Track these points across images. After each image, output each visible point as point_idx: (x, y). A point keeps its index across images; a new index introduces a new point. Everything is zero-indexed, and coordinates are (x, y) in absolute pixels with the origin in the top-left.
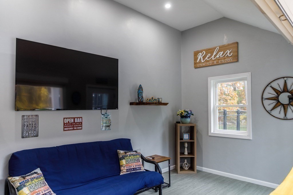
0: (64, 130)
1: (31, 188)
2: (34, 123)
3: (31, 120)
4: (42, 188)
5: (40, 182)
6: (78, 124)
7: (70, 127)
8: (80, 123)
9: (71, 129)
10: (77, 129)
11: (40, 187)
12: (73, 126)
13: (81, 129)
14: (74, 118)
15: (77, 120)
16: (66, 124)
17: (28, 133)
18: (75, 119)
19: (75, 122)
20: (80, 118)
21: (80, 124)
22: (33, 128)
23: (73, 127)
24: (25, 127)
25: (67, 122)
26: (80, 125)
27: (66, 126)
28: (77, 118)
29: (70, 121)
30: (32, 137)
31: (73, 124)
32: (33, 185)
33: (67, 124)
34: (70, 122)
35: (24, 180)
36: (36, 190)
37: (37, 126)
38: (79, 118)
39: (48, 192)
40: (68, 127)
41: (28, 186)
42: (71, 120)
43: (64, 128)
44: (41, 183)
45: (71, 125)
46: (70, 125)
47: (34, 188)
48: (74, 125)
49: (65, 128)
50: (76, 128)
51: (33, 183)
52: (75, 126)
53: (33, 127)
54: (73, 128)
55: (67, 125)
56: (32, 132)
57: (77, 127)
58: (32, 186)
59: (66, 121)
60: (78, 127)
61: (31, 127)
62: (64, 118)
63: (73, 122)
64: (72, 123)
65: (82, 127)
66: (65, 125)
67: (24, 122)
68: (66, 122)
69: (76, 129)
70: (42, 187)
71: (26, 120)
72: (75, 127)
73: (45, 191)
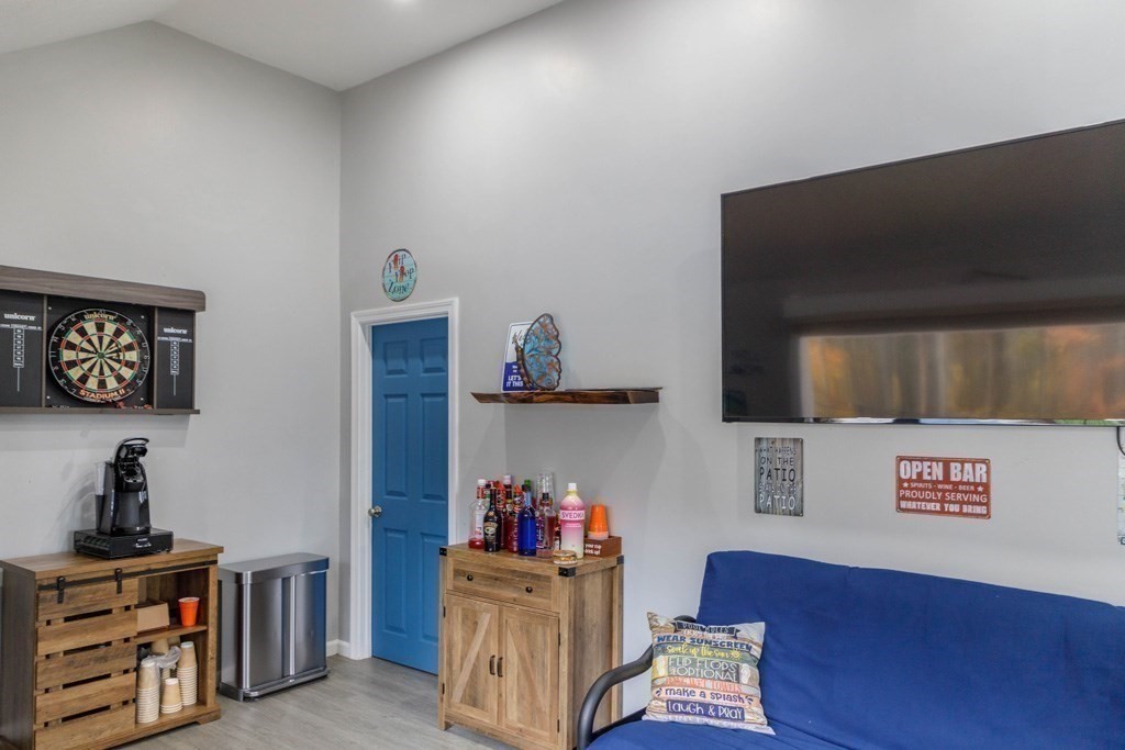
0: (900, 509)
1: (674, 665)
2: (788, 468)
3: (780, 456)
4: (709, 684)
5: (717, 660)
6: (966, 492)
7: (924, 500)
8: (976, 485)
9: (930, 506)
10: (961, 514)
11: (704, 673)
12: (943, 496)
13: (987, 516)
14: (947, 463)
15: (962, 471)
16: (906, 485)
17: (773, 498)
18: (953, 465)
19: (953, 479)
20: (978, 466)
21: (976, 492)
22: (787, 484)
23: (943, 501)
24: (764, 476)
25: (914, 477)
26: (976, 498)
27: (908, 493)
28: (963, 462)
29: (927, 470)
30: (784, 513)
31: (940, 486)
32: (685, 659)
33: (914, 485)
34: (926, 477)
35: (673, 634)
36: (687, 676)
37: (798, 477)
38: (974, 462)
39: (731, 708)
40: (918, 500)
41: (672, 657)
42: (930, 467)
43: (901, 498)
44: (716, 665)
45: (931, 490)
46: (925, 489)
47: (682, 670)
48: (949, 491)
49: (904, 498)
50: (954, 508)
51: (690, 654)
52: (951, 497)
53: (784, 480)
54: (943, 508)
55: (910, 488)
56: (784, 497)
57: (962, 503)
58: (681, 659)
59: (908, 471)
60: (968, 503)
61: (780, 480)
62: (901, 459)
63: (941, 478)
64: (938, 482)
65: (987, 504)
66: (905, 489)
67: (760, 462)
68: (907, 477)
69: (954, 513)
70: (714, 679)
71: (764, 454)
72: (950, 502)
73: (715, 696)
